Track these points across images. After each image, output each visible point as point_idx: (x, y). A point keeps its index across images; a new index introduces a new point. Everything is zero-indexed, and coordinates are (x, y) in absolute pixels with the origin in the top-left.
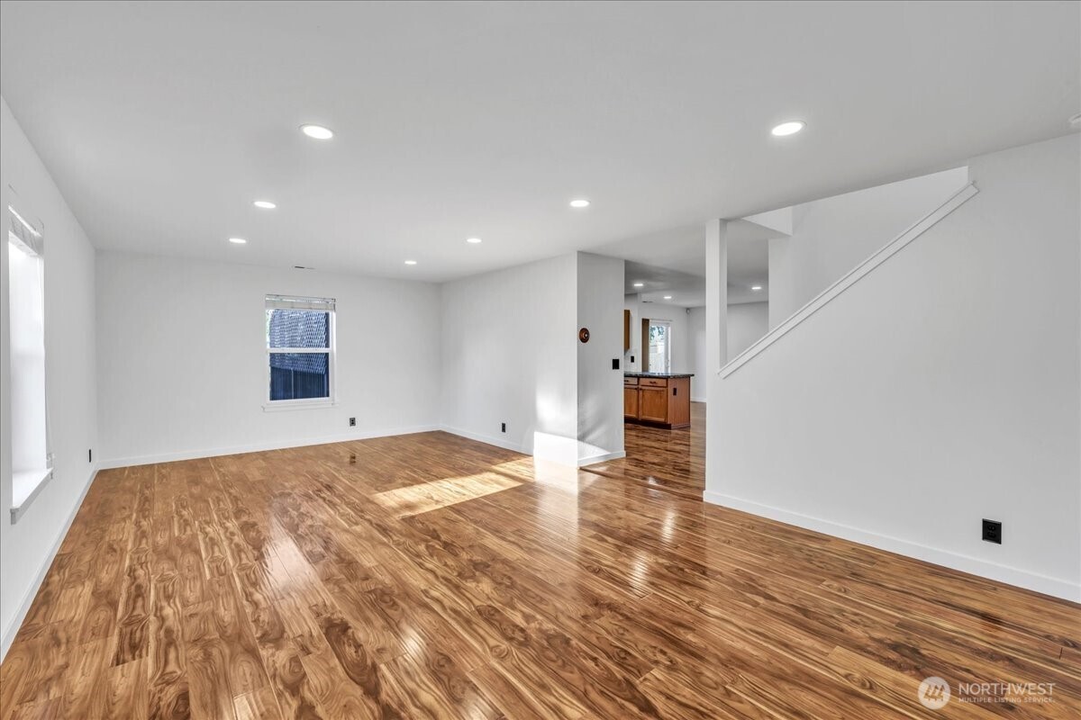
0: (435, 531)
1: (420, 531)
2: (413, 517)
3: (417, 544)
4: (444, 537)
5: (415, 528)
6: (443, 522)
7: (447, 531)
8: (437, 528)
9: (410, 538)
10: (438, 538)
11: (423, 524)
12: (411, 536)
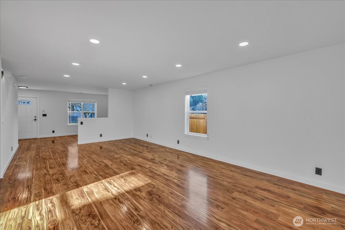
0: (125, 166)
1: (129, 166)
2: (132, 170)
3: (130, 162)
4: (122, 164)
5: (131, 166)
6: (122, 168)
7: (121, 166)
8: (124, 166)
9: (132, 164)
10: (124, 164)
11: (128, 168)
12: (131, 164)
